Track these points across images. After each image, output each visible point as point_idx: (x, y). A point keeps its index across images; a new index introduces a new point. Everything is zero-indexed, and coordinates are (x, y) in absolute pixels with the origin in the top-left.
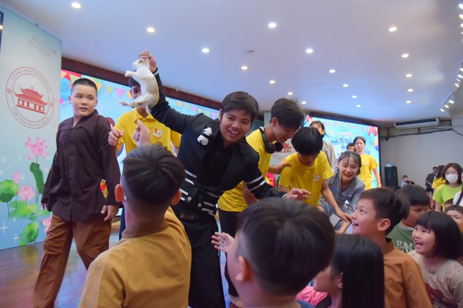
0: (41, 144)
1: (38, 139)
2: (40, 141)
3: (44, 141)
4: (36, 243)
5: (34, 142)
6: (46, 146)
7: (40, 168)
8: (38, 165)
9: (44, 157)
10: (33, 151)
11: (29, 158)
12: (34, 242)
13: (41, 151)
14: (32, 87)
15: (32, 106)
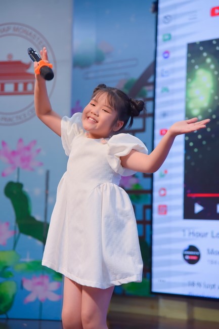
0: (28, 148)
1: (21, 140)
2: (26, 143)
3: (35, 142)
4: (8, 319)
5: (12, 146)
6: (39, 151)
7: (26, 189)
8: (20, 186)
9: (32, 170)
10: (12, 162)
11: (3, 175)
12: (4, 316)
13: (26, 160)
14: (10, 56)
15: (9, 87)
